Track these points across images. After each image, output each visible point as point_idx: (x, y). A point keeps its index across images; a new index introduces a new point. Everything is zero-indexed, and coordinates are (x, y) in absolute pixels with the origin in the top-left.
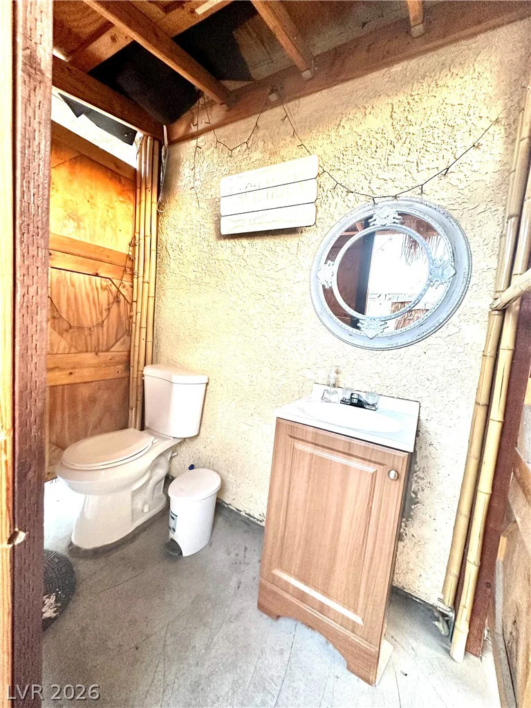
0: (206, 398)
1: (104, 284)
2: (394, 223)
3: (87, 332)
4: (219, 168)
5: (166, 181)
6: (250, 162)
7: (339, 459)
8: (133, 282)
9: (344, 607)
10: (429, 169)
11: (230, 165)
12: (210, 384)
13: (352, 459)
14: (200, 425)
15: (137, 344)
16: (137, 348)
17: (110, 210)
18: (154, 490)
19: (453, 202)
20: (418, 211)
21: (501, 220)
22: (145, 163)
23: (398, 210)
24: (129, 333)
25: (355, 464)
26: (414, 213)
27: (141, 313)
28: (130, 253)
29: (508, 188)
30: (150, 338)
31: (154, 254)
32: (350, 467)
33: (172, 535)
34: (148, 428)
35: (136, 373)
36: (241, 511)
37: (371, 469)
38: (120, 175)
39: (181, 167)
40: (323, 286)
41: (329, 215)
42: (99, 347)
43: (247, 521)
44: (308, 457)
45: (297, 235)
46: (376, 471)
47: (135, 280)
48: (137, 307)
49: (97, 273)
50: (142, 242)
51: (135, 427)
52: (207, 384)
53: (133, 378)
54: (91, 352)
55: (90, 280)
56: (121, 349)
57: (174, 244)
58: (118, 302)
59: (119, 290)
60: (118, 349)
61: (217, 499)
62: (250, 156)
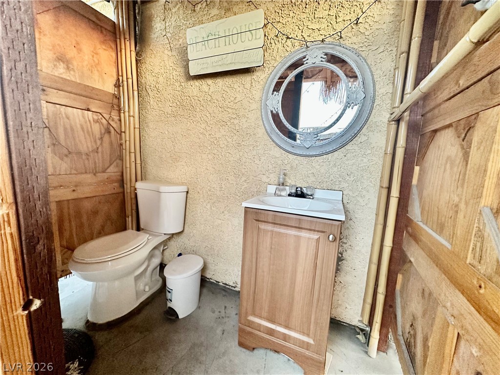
0: (187, 203)
1: (96, 117)
2: (322, 61)
3: (84, 157)
4: (185, 23)
5: (141, 34)
6: (209, 17)
7: (293, 232)
8: (120, 116)
9: (300, 334)
10: (344, 20)
11: (193, 19)
12: (190, 192)
13: (302, 231)
14: (184, 224)
15: (128, 166)
16: (128, 169)
17: (95, 56)
18: (152, 275)
19: (361, 45)
20: (338, 52)
21: (394, 57)
22: (123, 17)
23: (324, 51)
24: (121, 158)
25: (304, 234)
26: (335, 53)
27: (129, 141)
28: (116, 93)
29: (399, 34)
30: (138, 161)
31: (136, 93)
32: (301, 236)
33: (169, 305)
34: (143, 229)
35: (129, 188)
36: (219, 282)
37: (315, 236)
38: (101, 27)
39: (153, 22)
40: (272, 112)
41: (273, 58)
42: (95, 169)
43: (224, 288)
44: (270, 233)
45: (249, 74)
46: (319, 237)
47: (122, 115)
48: (126, 137)
49: (88, 108)
50: (125, 83)
51: (132, 229)
52: (187, 192)
53: (127, 193)
54: (90, 173)
55: (83, 113)
56: (115, 171)
57: (152, 85)
58: (109, 132)
59: (109, 123)
60: (113, 171)
61: (202, 276)
62: (209, 12)
